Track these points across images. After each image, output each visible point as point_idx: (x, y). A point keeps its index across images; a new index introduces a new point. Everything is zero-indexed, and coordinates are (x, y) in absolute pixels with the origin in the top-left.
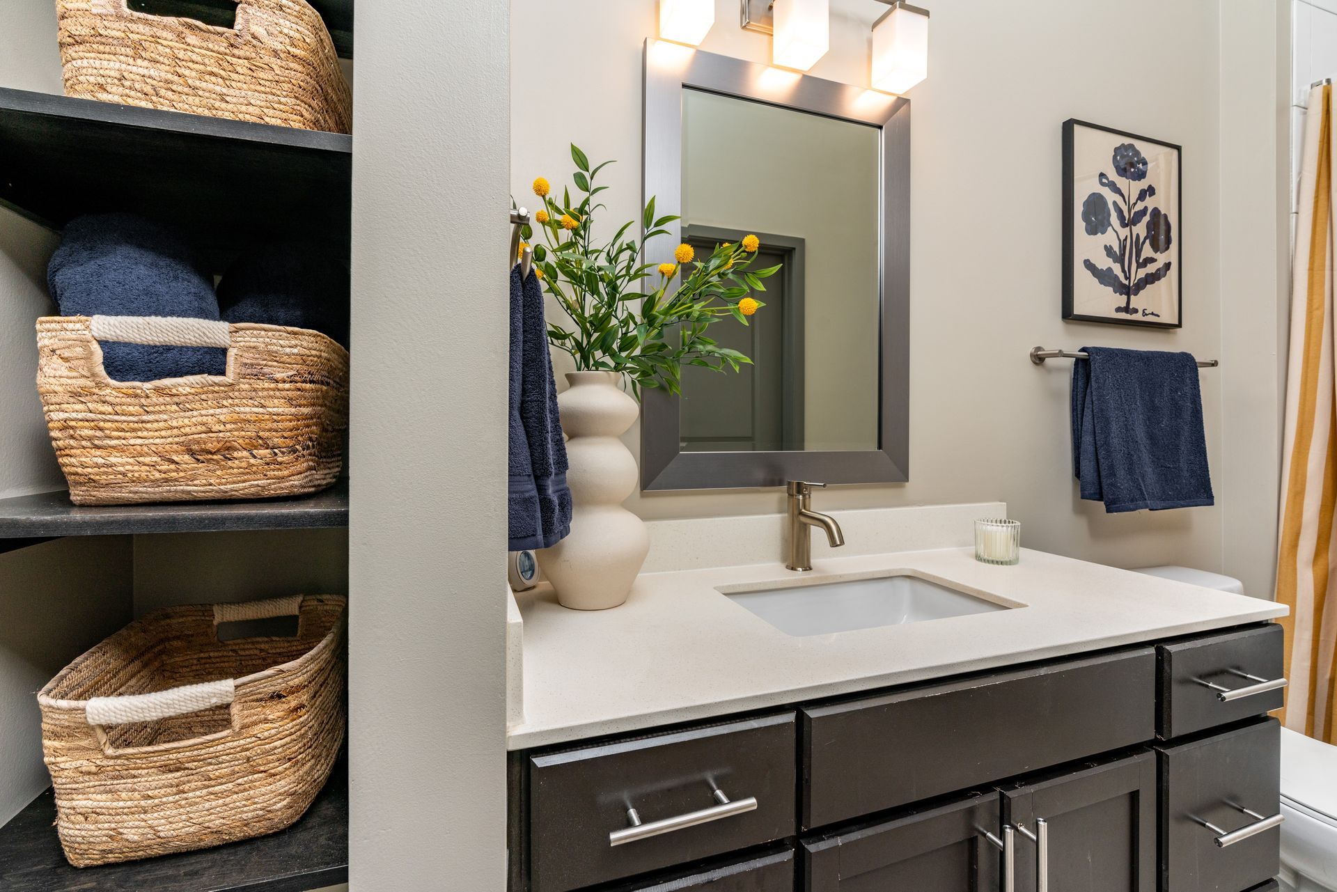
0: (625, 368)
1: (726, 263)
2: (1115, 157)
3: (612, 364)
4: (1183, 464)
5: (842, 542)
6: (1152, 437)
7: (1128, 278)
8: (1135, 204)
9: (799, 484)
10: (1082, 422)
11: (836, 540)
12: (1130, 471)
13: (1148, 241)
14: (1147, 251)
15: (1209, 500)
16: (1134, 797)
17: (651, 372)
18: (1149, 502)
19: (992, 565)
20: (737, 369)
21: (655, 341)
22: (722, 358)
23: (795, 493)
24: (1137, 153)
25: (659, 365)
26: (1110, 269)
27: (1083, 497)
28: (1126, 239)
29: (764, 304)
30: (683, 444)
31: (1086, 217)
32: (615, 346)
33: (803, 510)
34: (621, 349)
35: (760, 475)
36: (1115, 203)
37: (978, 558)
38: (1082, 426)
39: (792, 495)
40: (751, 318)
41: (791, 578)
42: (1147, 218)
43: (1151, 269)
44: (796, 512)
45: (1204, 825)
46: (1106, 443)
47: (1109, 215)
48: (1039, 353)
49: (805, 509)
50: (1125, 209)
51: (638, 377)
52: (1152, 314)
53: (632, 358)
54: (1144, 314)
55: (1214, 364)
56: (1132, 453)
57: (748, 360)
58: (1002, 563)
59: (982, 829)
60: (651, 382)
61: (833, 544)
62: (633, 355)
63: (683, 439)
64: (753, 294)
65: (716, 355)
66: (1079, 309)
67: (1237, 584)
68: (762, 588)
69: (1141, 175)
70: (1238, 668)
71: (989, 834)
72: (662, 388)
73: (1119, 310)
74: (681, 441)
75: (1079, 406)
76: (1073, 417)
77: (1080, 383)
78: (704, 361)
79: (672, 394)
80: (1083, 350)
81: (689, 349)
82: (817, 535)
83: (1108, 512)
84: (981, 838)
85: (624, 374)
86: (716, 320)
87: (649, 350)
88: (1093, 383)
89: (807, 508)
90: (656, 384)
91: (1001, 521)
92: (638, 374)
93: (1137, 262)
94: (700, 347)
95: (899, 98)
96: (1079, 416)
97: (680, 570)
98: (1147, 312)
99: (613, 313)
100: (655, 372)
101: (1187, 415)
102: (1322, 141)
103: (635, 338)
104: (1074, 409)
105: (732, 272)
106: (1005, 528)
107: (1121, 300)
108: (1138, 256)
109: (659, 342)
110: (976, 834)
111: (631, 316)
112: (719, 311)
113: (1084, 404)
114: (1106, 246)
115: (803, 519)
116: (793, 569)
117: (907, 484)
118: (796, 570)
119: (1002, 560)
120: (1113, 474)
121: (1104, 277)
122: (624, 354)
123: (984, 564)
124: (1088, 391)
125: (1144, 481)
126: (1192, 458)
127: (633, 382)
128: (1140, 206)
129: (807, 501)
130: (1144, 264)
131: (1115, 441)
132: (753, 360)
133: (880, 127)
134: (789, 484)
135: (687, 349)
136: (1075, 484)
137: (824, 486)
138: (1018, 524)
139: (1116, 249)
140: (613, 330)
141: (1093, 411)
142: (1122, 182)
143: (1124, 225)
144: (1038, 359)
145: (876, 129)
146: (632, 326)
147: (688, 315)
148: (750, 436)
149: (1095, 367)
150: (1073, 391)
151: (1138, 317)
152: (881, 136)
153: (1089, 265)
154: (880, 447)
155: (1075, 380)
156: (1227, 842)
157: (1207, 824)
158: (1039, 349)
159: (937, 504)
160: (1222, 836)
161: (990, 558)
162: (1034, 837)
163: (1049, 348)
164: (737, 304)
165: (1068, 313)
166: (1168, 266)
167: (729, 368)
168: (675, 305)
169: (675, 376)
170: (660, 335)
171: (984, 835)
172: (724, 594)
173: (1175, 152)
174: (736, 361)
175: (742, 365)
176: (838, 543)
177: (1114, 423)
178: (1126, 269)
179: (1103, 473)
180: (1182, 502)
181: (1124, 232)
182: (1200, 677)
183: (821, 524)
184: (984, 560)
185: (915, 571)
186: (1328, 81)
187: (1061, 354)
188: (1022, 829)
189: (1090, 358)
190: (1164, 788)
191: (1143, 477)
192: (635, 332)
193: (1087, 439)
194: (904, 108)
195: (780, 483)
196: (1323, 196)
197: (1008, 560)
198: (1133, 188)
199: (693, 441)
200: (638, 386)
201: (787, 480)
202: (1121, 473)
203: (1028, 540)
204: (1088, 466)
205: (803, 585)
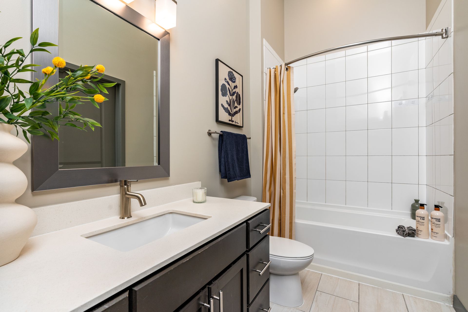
0: (17, 123)
1: (86, 75)
2: (228, 74)
3: (6, 119)
4: (244, 167)
5: (145, 204)
6: (238, 159)
7: (232, 111)
8: (233, 90)
9: (125, 181)
10: (221, 154)
11: (142, 203)
12: (233, 169)
13: (236, 101)
14: (236, 104)
15: (250, 176)
16: (242, 271)
17: (39, 127)
18: (237, 178)
19: (198, 204)
20: (93, 129)
21: (40, 109)
22: (85, 123)
23: (123, 185)
24: (233, 75)
25: (43, 123)
26: (227, 108)
27: (221, 178)
28: (231, 100)
29: (107, 99)
30: (60, 166)
31: (222, 91)
32: (8, 109)
33: (127, 192)
34: (13, 110)
35: (106, 178)
36: (228, 88)
37: (194, 202)
38: (221, 156)
39: (122, 186)
40: (100, 104)
41: (122, 223)
42: (235, 95)
43: (237, 109)
44: (124, 193)
45: (256, 271)
46: (228, 161)
47: (227, 91)
48: (210, 132)
49: (128, 191)
50: (231, 90)
51: (29, 129)
52: (237, 123)
53: (23, 117)
54: (235, 123)
55: (250, 138)
56: (234, 163)
57: (99, 125)
58: (201, 203)
59: (203, 303)
60: (38, 132)
61: (142, 205)
62: (22, 115)
63: (61, 164)
64: (101, 93)
65: (81, 121)
66: (220, 119)
67: (255, 199)
68: (108, 230)
69: (234, 82)
70: (261, 223)
71: (205, 304)
72: (45, 135)
73: (230, 120)
74: (60, 164)
75: (220, 149)
76: (219, 153)
77: (220, 142)
78: (74, 124)
79: (53, 139)
80: (221, 132)
81: (64, 117)
82: (134, 202)
83: (228, 182)
84: (203, 307)
85: (16, 126)
86: (80, 103)
87: (36, 114)
88: (224, 142)
89: (129, 191)
90: (41, 133)
91: (200, 188)
92: (29, 127)
93: (234, 107)
94: (71, 116)
95: (166, 31)
96: (220, 152)
97: (60, 230)
98: (236, 122)
99: (5, 88)
100: (41, 127)
101: (245, 153)
102: (269, 83)
103: (24, 105)
104: (219, 151)
105: (90, 82)
106: (202, 190)
107: (230, 118)
108: (234, 105)
109: (43, 110)
110: (201, 306)
111: (21, 93)
112: (82, 99)
113: (222, 149)
114: (226, 101)
115: (127, 196)
116: (123, 218)
117: (169, 177)
118: (124, 218)
119: (202, 201)
120: (229, 170)
121: (226, 110)
122: (16, 114)
123: (196, 204)
124: (223, 145)
125: (236, 172)
126: (246, 164)
127: (24, 132)
128: (234, 91)
129: (129, 188)
130: (235, 108)
131: (230, 160)
132: (101, 125)
133: (159, 40)
134: (121, 181)
135: (62, 116)
136: (220, 174)
137: (137, 181)
138: (206, 188)
139: (229, 102)
140: (6, 99)
141: (224, 151)
142: (230, 82)
143: (230, 95)
144: (210, 134)
145: (157, 40)
146: (22, 98)
147: (63, 98)
148: (100, 161)
149: (224, 137)
150: (219, 145)
151: (234, 123)
152: (159, 43)
153: (222, 106)
154: (159, 164)
155: (219, 141)
156: (261, 274)
157: (257, 270)
158: (209, 130)
159: (179, 184)
160: (260, 272)
161: (198, 202)
162: (218, 298)
163: (213, 130)
164: (93, 97)
165: (217, 120)
166: (240, 110)
167: (89, 128)
168: (54, 91)
169: (54, 130)
170: (43, 106)
171: (203, 305)
172: (87, 238)
173: (241, 77)
174: (93, 125)
175: (96, 127)
176: (144, 204)
177: (229, 155)
178: (231, 108)
179: (227, 170)
180: (244, 177)
181: (231, 97)
182: (255, 228)
183: (136, 197)
184: (196, 202)
185: (173, 210)
186: (270, 68)
187: (216, 133)
188: (215, 297)
189: (223, 135)
190: (248, 264)
191: (236, 171)
192: (24, 102)
193: (223, 159)
194: (167, 36)
195: (116, 181)
196: (270, 97)
197: (203, 201)
198: (233, 85)
199: (66, 164)
200: (29, 135)
201: (119, 179)
202: (231, 170)
203: (208, 194)
204: (223, 168)
205: (128, 224)
